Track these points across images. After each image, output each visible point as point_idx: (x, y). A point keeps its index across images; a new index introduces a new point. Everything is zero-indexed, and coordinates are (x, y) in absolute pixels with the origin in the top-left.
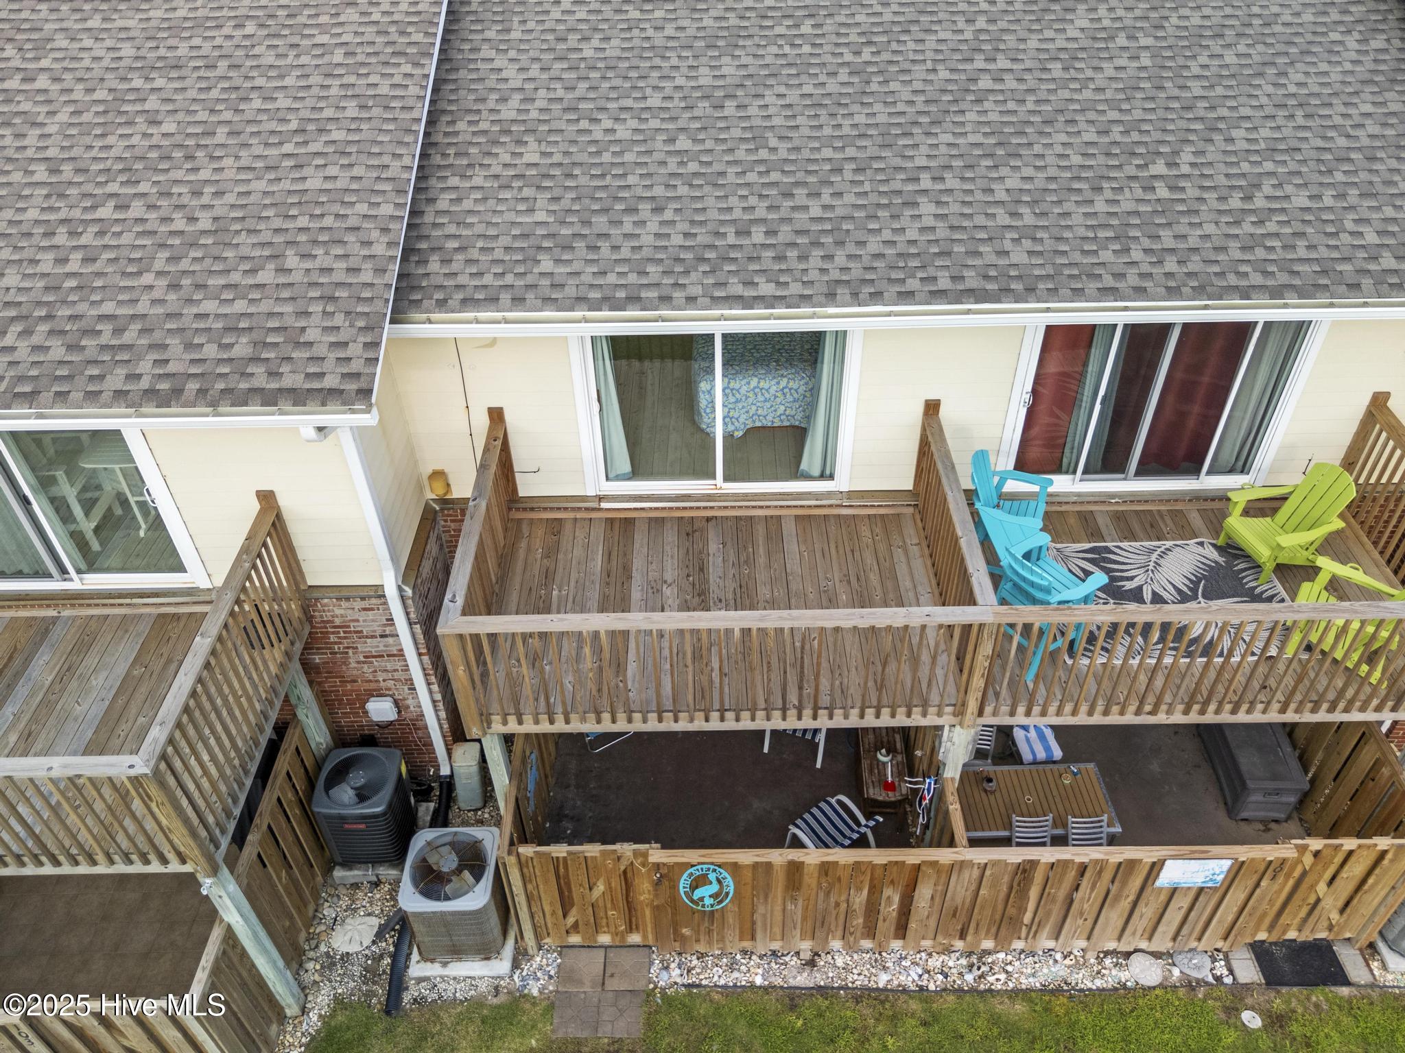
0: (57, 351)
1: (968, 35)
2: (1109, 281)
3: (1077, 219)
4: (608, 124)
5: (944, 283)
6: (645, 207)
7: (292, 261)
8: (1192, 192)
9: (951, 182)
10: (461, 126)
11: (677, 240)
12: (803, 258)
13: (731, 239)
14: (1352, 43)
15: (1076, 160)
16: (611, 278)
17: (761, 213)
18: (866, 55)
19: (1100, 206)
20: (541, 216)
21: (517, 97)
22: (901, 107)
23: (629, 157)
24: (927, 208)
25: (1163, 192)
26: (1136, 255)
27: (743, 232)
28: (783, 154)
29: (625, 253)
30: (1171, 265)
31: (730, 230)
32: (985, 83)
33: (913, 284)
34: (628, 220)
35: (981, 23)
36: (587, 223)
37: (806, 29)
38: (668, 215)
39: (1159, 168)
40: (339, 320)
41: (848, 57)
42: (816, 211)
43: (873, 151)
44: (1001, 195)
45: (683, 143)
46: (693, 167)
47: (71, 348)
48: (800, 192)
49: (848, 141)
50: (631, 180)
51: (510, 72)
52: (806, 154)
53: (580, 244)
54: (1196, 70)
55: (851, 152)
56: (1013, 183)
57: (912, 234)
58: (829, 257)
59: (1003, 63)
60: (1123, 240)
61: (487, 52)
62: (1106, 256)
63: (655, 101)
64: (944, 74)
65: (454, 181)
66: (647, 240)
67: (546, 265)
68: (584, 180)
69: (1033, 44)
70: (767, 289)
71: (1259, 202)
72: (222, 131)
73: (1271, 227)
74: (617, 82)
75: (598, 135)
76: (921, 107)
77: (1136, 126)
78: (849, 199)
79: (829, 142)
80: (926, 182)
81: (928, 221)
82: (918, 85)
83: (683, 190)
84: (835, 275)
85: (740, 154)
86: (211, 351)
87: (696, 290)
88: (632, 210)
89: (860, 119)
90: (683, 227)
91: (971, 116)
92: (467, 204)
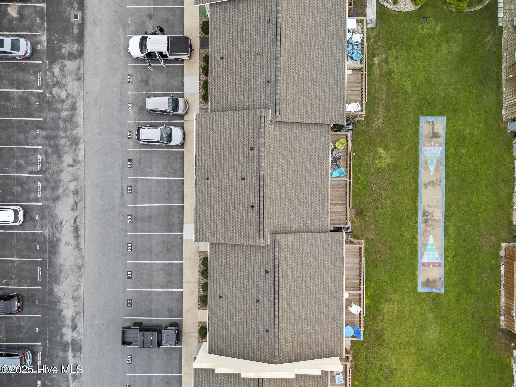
0: (338, 260)
1: (292, 173)
2: (327, 165)
3: (319, 166)
4: (304, 214)
5: (327, 181)
6: (316, 210)
7: (329, 242)
8: (316, 154)
9: (314, 178)
10: (304, 230)
11: (320, 206)
12: (323, 194)
13: (320, 201)
14: (295, 130)
15: (311, 165)
16: (325, 213)
17: (317, 198)
18: (295, 185)
19: (318, 164)
20: (317, 220)
21: (300, 224)
22: (303, 182)
23: (309, 212)
24: (317, 181)
25: (316, 157)
26: (324, 162)
27: (319, 200)
28: (309, 195)
29: (322, 212)
30: (325, 159)
31: (319, 201)
32: (300, 172)
33: (326, 184)
34: (318, 211)
35: (290, 171)
36: (318, 216)
37: (290, 192)
38: (317, 207)
39: (313, 157)
40: (335, 236)
41: (295, 187)
42: (317, 192)
43: (309, 186)
44: (316, 173)
45: (307, 206)
46: (310, 205)
47: (338, 259)
48: (314, 194)
49: (308, 188)
50: (312, 211)
51: (296, 226)
52: (309, 193)
53: (321, 216)
54: (298, 149)
55: (309, 188)
56: (314, 172)
57: (321, 183)
58: (323, 192)
59: (296, 170)
60: (322, 163)
61: (293, 229)
62: (324, 165)
63: (301, 209)
64: (298, 177)
65: (312, 230)
66: (320, 209)
67: (323, 219)
68: (312, 216)
69: (293, 166)
70: (326, 198)
71: (318, 148)
72: (312, 253)
73: (321, 148)
74: (298, 213)
75: (306, 215)
76: (303, 180)
77: (307, 158)
78: (316, 189)
79: (308, 190)
80: (314, 181)
81: (319, 181)
82: (300, 180)
83: (314, 206)
84: (325, 191)
85: (309, 200)
86: (338, 247)
87: (326, 205)
88: (316, 211)
89: (304, 187)
90: (318, 206)
91: (304, 175)
92: (315, 228)
